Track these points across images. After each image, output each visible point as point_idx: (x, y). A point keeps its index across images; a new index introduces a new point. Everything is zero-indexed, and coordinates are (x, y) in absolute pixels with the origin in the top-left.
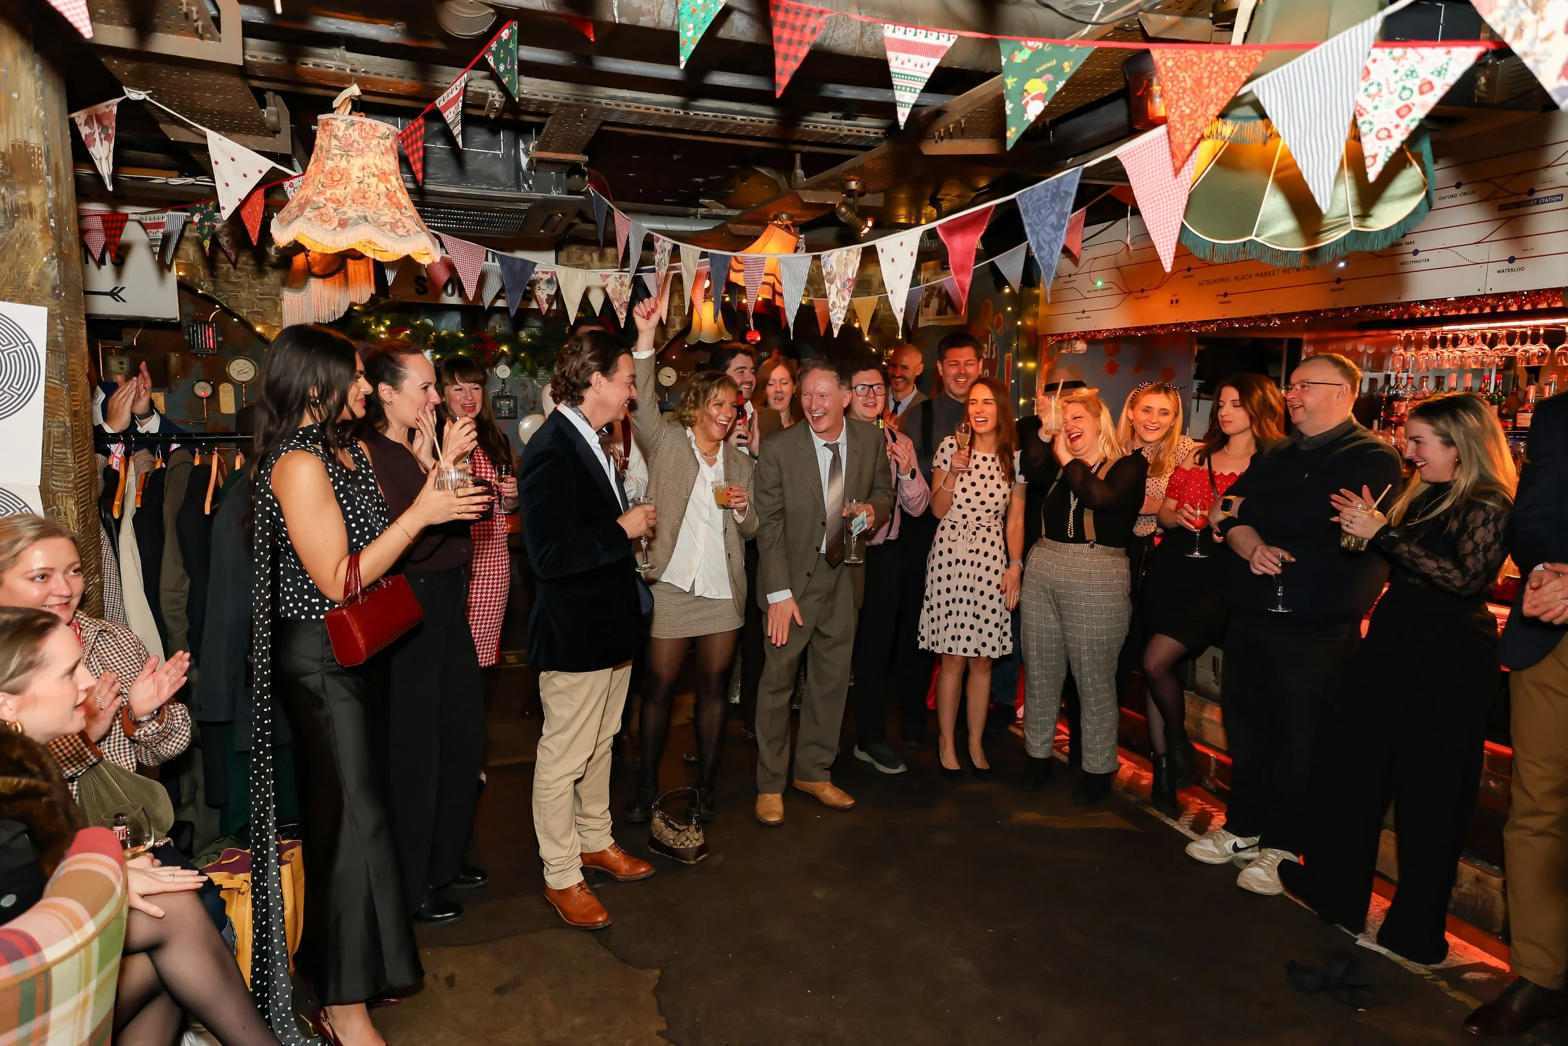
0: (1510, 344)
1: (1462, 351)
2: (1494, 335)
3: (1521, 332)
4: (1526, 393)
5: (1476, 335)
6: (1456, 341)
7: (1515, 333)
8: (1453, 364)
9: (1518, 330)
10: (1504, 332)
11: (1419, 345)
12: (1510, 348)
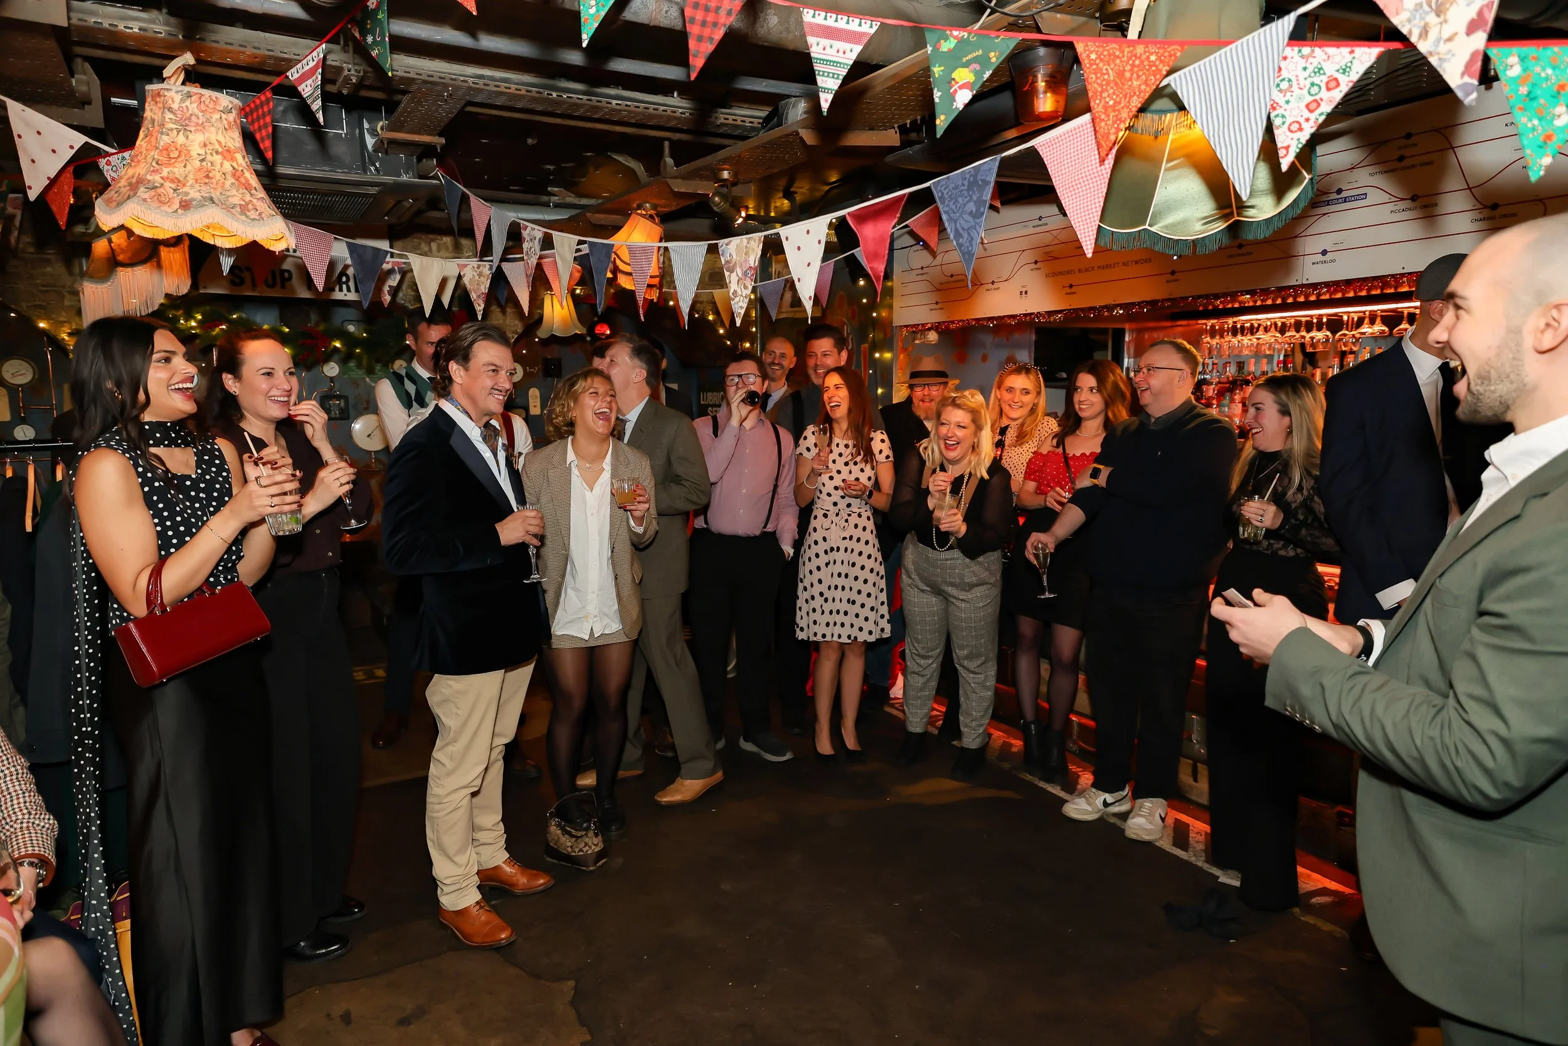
0: (1298, 331)
1: (1258, 339)
2: (1283, 324)
3: (1306, 321)
5: (1269, 323)
6: (1253, 330)
7: (1301, 321)
8: (1251, 351)
9: (1303, 319)
10: (1293, 321)
11: (1222, 333)
12: (1298, 336)
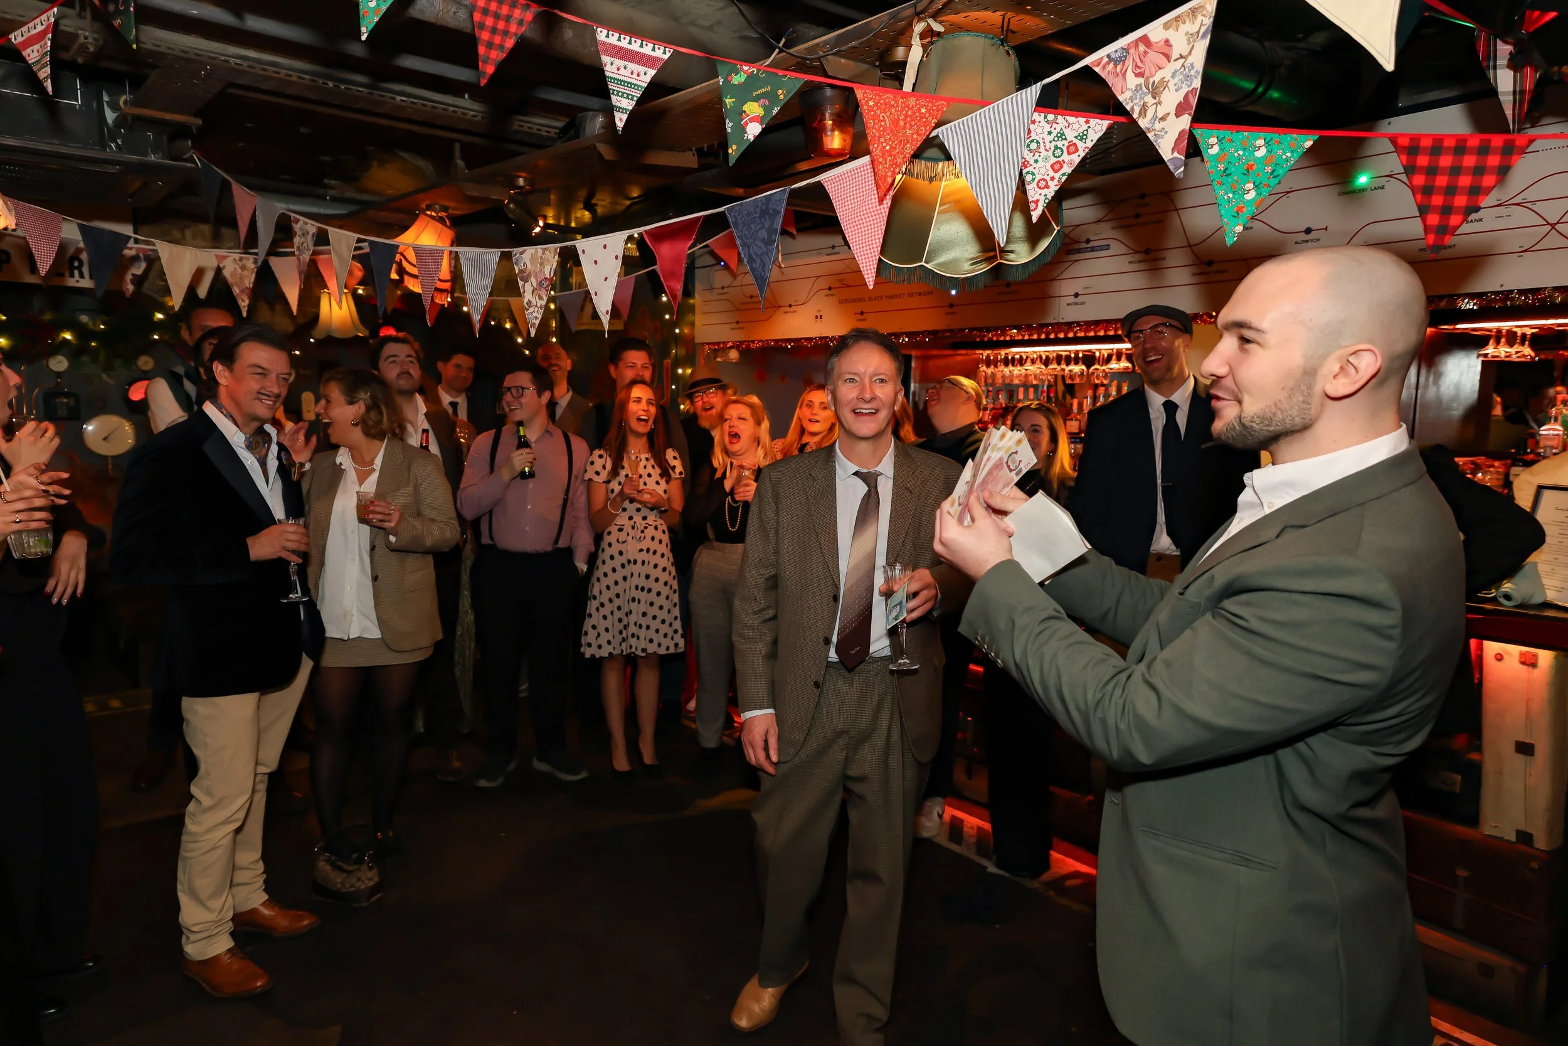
0: (1059, 364)
1: (1026, 370)
2: (1047, 357)
3: (1066, 356)
4: (1072, 405)
5: (1035, 356)
6: (1021, 362)
7: (1061, 355)
8: (1020, 380)
9: (1064, 354)
10: (1055, 354)
11: (995, 363)
12: (1059, 368)
